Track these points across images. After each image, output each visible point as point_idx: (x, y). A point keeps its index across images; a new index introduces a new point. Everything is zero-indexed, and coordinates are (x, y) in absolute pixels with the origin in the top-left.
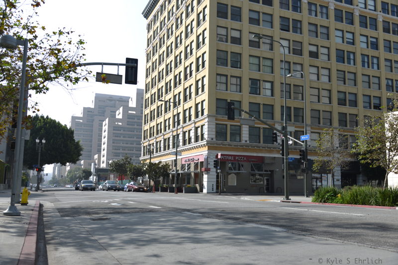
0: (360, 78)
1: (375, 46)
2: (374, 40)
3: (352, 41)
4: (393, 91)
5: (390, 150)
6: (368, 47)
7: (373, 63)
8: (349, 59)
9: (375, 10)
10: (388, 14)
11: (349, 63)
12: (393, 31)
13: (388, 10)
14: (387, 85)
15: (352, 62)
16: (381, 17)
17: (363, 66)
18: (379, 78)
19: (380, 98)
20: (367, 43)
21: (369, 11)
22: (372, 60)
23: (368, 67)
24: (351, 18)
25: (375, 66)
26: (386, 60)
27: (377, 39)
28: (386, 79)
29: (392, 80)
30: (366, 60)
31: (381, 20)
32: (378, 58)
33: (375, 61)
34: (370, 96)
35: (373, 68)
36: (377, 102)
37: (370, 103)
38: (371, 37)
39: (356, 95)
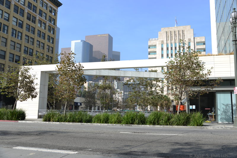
0: (9, 43)
1: (21, 26)
2: (21, 22)
3: (7, 19)
4: (27, 54)
5: (20, 88)
6: (17, 25)
7: (18, 35)
8: (4, 29)
9: (24, 5)
10: (31, 10)
11: (4, 31)
12: (32, 20)
13: (31, 8)
14: (24, 50)
15: (6, 31)
16: (27, 10)
17: (12, 35)
18: (21, 45)
19: (19, 57)
20: (17, 23)
21: (20, 4)
22: (18, 34)
23: (15, 37)
24: (9, 5)
25: (20, 38)
26: (26, 35)
27: (23, 22)
28: (25, 46)
29: (28, 48)
30: (14, 33)
31: (27, 12)
32: (22, 33)
33: (20, 34)
34: (14, 55)
35: (18, 38)
36: (18, 58)
37: (13, 59)
38: (19, 20)
39: (5, 52)
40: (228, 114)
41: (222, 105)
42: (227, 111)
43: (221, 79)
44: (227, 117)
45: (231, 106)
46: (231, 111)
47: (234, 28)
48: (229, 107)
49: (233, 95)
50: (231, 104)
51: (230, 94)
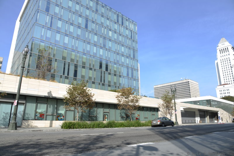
40: (6, 121)
41: (3, 113)
42: (6, 118)
43: (6, 93)
44: (4, 123)
45: (10, 114)
46: (9, 118)
47: (25, 59)
48: (8, 115)
49: (13, 105)
50: (10, 112)
51: (11, 105)
